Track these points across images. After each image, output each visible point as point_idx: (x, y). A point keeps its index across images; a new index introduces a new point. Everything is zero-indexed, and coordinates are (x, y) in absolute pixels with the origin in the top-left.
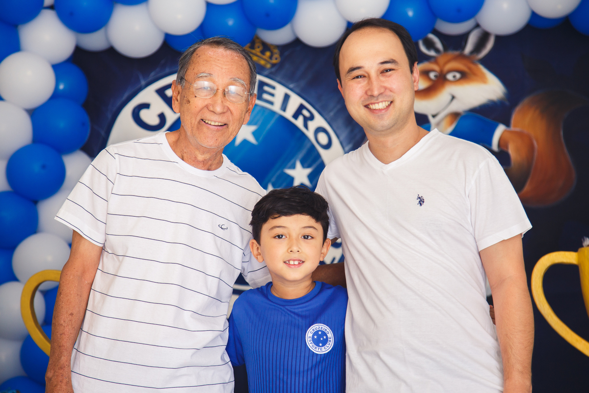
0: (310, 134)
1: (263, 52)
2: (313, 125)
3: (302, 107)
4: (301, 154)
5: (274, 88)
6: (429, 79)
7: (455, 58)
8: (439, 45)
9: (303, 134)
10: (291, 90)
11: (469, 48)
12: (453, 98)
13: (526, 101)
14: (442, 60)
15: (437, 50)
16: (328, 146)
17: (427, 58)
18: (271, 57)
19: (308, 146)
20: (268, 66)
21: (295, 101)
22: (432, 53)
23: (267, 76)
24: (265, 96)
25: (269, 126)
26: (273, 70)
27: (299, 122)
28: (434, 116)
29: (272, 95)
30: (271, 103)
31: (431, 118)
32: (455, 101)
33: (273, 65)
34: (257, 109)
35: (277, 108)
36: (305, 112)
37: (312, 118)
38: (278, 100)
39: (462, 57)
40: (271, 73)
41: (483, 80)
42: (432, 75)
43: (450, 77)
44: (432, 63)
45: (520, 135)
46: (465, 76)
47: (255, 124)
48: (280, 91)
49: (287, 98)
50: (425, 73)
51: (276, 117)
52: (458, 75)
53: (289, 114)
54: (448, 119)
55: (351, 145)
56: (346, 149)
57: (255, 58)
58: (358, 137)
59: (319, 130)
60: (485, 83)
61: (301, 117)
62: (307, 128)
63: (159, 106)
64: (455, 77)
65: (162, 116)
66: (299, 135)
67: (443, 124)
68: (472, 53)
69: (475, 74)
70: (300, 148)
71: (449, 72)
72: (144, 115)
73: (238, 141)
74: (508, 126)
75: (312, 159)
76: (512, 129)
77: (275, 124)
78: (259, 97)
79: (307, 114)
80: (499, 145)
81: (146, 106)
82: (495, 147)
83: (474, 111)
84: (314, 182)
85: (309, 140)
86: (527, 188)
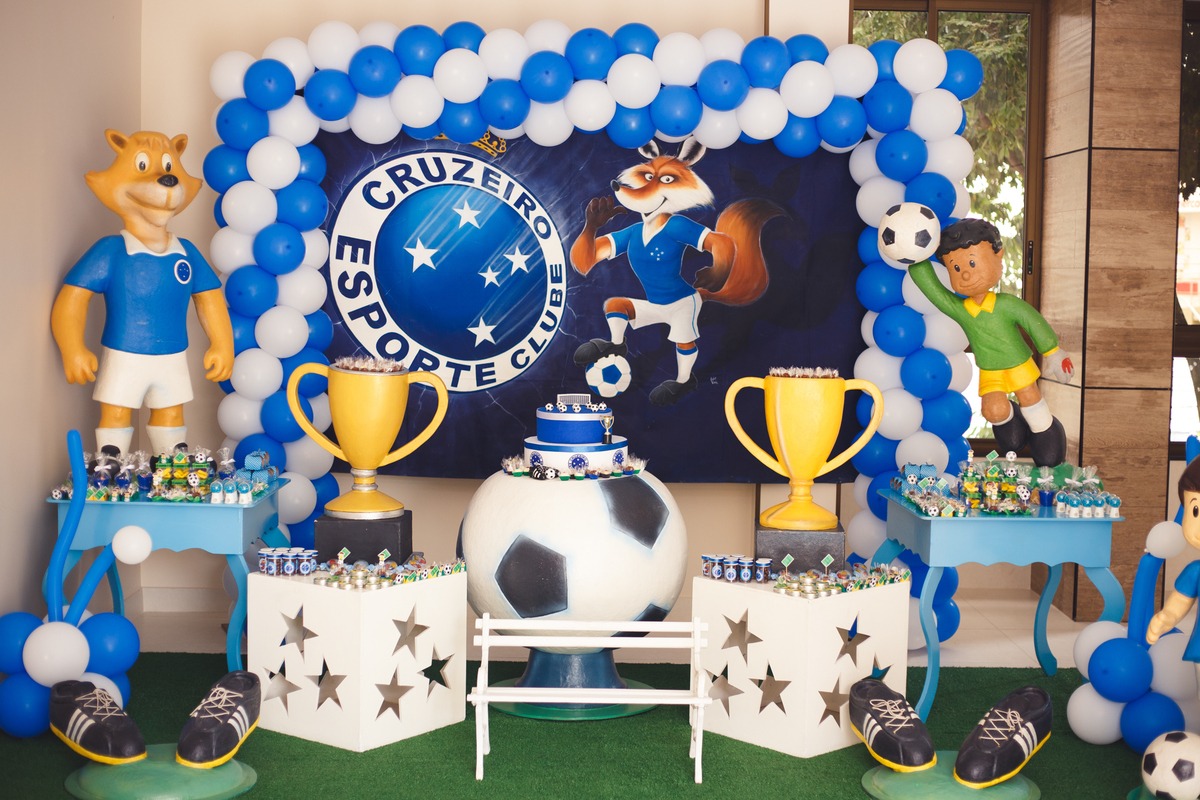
0: (530, 223)
1: (490, 141)
2: (533, 215)
3: (524, 196)
4: (520, 241)
5: (499, 176)
6: (645, 180)
7: (670, 162)
8: (656, 149)
9: (524, 221)
10: (515, 179)
11: (683, 154)
12: (666, 199)
13: (731, 207)
14: (658, 163)
15: (654, 154)
16: (546, 236)
17: (644, 160)
18: (498, 147)
19: (528, 233)
20: (495, 155)
21: (518, 190)
22: (649, 156)
23: (492, 165)
24: (490, 183)
25: (492, 212)
26: (499, 159)
27: (521, 211)
28: (647, 215)
29: (497, 183)
30: (496, 191)
31: (643, 216)
32: (667, 203)
33: (500, 155)
34: (482, 194)
35: (500, 195)
36: (526, 201)
37: (533, 207)
38: (502, 188)
39: (678, 162)
40: (496, 162)
41: (694, 185)
42: (647, 176)
43: (664, 179)
44: (647, 165)
45: (723, 238)
46: (677, 179)
47: (479, 209)
48: (505, 179)
49: (510, 186)
50: (642, 174)
51: (500, 203)
52: (671, 179)
53: (511, 202)
54: (659, 219)
55: (568, 236)
56: (563, 239)
57: (483, 147)
58: (575, 229)
59: (539, 219)
60: (695, 188)
61: (523, 206)
62: (528, 217)
63: (389, 185)
64: (668, 180)
65: (391, 195)
66: (519, 222)
67: (655, 223)
68: (685, 159)
69: (687, 179)
70: (520, 234)
71: (663, 175)
72: (375, 192)
73: (462, 223)
74: (713, 229)
75: (531, 247)
76: (716, 232)
77: (498, 210)
78: (484, 184)
79: (529, 204)
80: (703, 247)
81: (377, 184)
82: (700, 248)
83: (681, 212)
84: (532, 267)
85: (529, 228)
86: (726, 287)
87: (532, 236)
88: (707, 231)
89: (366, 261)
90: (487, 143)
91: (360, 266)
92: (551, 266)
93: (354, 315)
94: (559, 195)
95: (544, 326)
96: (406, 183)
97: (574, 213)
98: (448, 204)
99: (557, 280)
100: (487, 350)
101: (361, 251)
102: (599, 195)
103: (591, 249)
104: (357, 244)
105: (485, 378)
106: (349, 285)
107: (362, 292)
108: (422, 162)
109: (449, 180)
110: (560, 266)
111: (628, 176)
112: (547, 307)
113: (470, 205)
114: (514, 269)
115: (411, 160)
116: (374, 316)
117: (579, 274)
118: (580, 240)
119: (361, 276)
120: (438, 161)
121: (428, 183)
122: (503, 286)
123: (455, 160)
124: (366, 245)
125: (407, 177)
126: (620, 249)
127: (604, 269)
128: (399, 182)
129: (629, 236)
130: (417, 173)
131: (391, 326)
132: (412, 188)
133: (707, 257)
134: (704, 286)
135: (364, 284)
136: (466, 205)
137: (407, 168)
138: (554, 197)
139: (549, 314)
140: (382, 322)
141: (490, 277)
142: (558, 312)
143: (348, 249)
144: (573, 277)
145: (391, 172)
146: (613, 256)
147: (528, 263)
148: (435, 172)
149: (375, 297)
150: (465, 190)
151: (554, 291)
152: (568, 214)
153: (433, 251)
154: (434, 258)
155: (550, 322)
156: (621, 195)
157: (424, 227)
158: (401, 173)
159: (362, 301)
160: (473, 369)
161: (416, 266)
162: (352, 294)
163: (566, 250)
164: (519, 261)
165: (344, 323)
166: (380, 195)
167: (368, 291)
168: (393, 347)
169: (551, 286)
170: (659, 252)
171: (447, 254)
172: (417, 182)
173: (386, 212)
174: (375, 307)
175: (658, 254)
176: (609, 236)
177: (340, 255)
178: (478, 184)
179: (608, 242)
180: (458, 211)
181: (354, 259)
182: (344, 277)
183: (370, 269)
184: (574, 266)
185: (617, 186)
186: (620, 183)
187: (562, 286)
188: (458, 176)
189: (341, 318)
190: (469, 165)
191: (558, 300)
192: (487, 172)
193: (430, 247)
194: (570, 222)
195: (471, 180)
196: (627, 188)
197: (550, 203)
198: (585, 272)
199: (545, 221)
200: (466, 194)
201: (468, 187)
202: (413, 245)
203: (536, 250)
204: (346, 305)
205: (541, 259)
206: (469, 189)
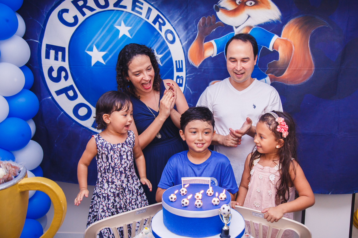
0: (163, 34)
3: (158, 17)
4: (157, 46)
5: (142, 4)
6: (236, 4)
10: (152, 5)
12: (249, 17)
16: (173, 42)
19: (161, 41)
21: (155, 13)
24: (137, 9)
25: (139, 27)
27: (157, 26)
28: (236, 27)
29: (141, 8)
31: (234, 28)
32: (250, 18)
34: (132, 16)
36: (160, 20)
37: (164, 24)
38: (144, 11)
41: (268, 7)
42: (238, 2)
43: (248, 3)
45: (286, 41)
46: (257, 3)
47: (130, 26)
48: (146, 6)
49: (149, 10)
50: (234, 1)
51: (143, 22)
52: (253, 3)
53: (150, 21)
54: (245, 30)
55: (186, 42)
56: (184, 44)
58: (191, 38)
59: (168, 31)
60: (269, 9)
61: (158, 23)
62: (161, 30)
63: (74, 11)
64: (251, 4)
65: (76, 18)
66: (156, 33)
69: (263, 3)
70: (156, 41)
71: (248, 1)
72: (65, 16)
73: (121, 35)
74: (280, 36)
75: (163, 49)
76: (282, 38)
77: (142, 26)
78: (133, 9)
79: (161, 22)
80: (273, 48)
81: (66, 11)
82: (271, 49)
83: (260, 25)
84: (164, 63)
85: (162, 37)
86: (286, 73)
87: (164, 42)
88: (276, 37)
89: (64, 59)
91: (59, 63)
92: (176, 61)
93: (59, 93)
94: (180, 15)
96: (84, 10)
97: (190, 27)
98: (111, 23)
99: (180, 70)
101: (60, 54)
102: (206, 15)
103: (201, 51)
104: (58, 49)
106: (55, 74)
107: (63, 79)
109: (111, 7)
110: (182, 61)
111: (224, 2)
113: (125, 23)
116: (71, 93)
117: (193, 66)
118: (194, 44)
119: (61, 69)
121: (98, 10)
124: (63, 49)
125: (85, 6)
127: (209, 63)
128: (80, 9)
130: (91, 3)
131: (81, 99)
132: (88, 13)
133: (275, 54)
134: (272, 73)
135: (63, 74)
136: (123, 23)
137: (84, 0)
138: (177, 17)
140: (75, 97)
143: (52, 53)
144: (190, 68)
145: (75, 3)
146: (215, 55)
147: (162, 60)
148: (102, 2)
149: (70, 82)
150: (121, 14)
151: (178, 77)
152: (186, 27)
153: (104, 53)
154: (104, 57)
156: (220, 15)
157: (97, 38)
158: (81, 3)
159: (63, 84)
161: (93, 62)
162: (57, 80)
163: (185, 51)
165: (53, 98)
167: (66, 78)
168: (83, 112)
169: (176, 74)
171: (112, 54)
172: (92, 9)
173: (74, 28)
174: (71, 88)
176: (213, 41)
177: (48, 56)
178: (129, 9)
179: (212, 45)
180: (118, 27)
181: (56, 59)
182: (51, 70)
183: (66, 65)
184: (190, 61)
185: (218, 9)
186: (220, 7)
187: (183, 74)
188: (116, 4)
189: (51, 95)
191: (181, 82)
192: (135, 1)
193: (101, 51)
194: (187, 33)
195: (125, 7)
196: (224, 9)
197: (175, 21)
198: (197, 65)
199: (171, 32)
200: (122, 16)
201: (123, 11)
202: (91, 50)
203: (166, 51)
204: (53, 87)
205: (170, 57)
206: (124, 13)
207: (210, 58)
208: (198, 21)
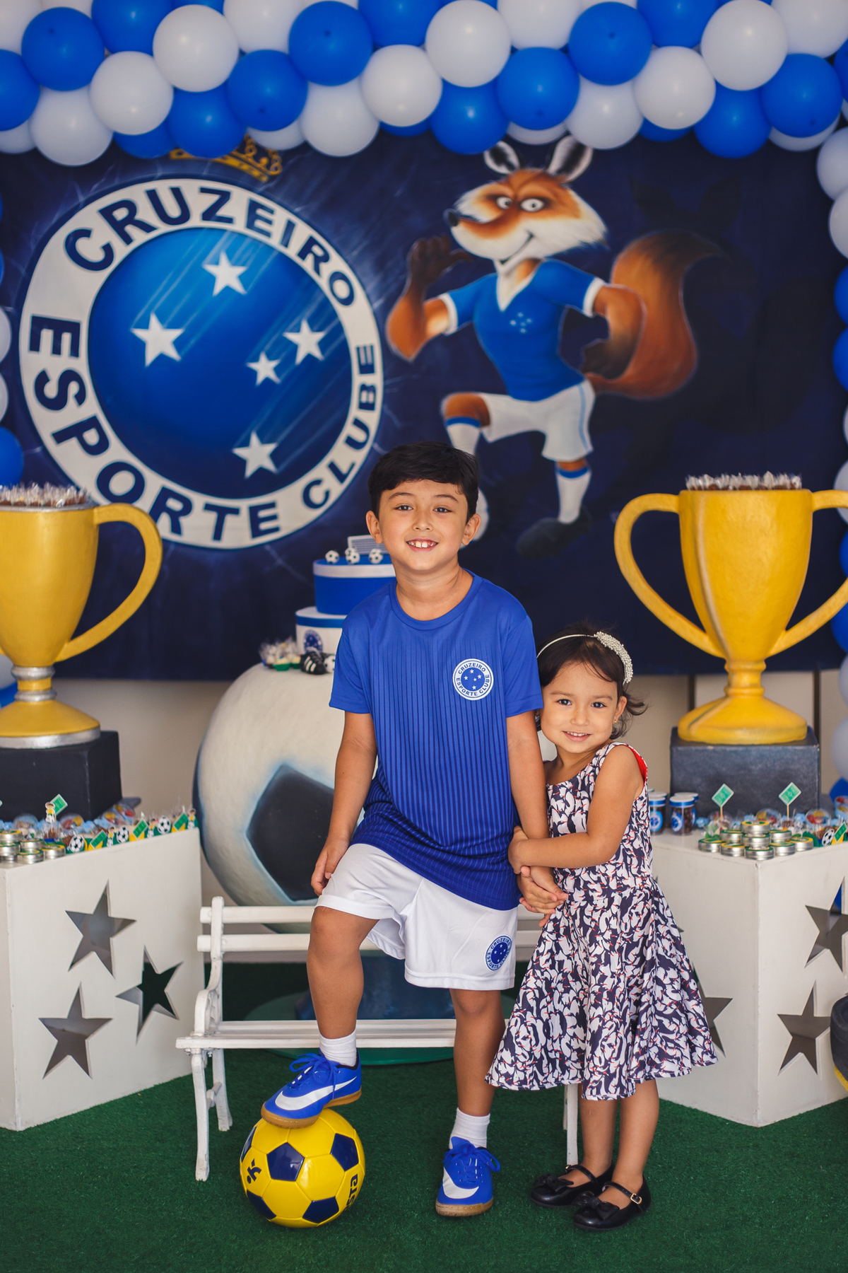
0: (323, 282)
1: (257, 158)
2: (327, 269)
3: (311, 242)
4: (309, 312)
5: (272, 212)
6: (499, 208)
7: (536, 179)
8: (513, 159)
9: (313, 282)
10: (297, 215)
11: (555, 165)
12: (531, 236)
13: (634, 245)
14: (517, 179)
15: (510, 166)
16: (348, 301)
17: (496, 177)
18: (268, 166)
19: (320, 299)
20: (265, 179)
21: (303, 232)
22: (503, 170)
23: (261, 194)
24: (259, 224)
25: (264, 268)
26: (272, 185)
27: (308, 264)
28: (503, 262)
29: (269, 222)
30: (268, 234)
31: (497, 264)
32: (533, 242)
33: (272, 178)
34: (247, 242)
35: (275, 241)
36: (317, 250)
37: (326, 258)
38: (277, 230)
39: (545, 177)
40: (267, 190)
41: (575, 213)
42: (502, 202)
43: (527, 205)
44: (501, 184)
45: (623, 294)
46: (548, 205)
47: (243, 265)
48: (281, 216)
49: (290, 227)
50: (492, 199)
51: (274, 254)
52: (539, 204)
53: (292, 252)
54: (523, 268)
55: (382, 300)
56: (375, 305)
57: (245, 167)
58: (392, 289)
59: (337, 276)
60: (578, 217)
61: (310, 257)
62: (319, 274)
63: (103, 234)
64: (534, 206)
65: (108, 249)
66: (306, 282)
67: (516, 274)
68: (560, 171)
69: (564, 203)
70: (307, 301)
71: (528, 197)
72: (83, 246)
73: (218, 288)
75: (325, 319)
76: (613, 285)
77: (272, 265)
78: (250, 225)
79: (320, 253)
80: (594, 308)
81: (86, 233)
82: (587, 311)
83: (559, 257)
84: (328, 352)
85: (321, 291)
86: (630, 371)
87: (326, 303)
88: (597, 283)
89: (75, 352)
90: (251, 160)
91: (65, 362)
92: (358, 349)
93: (60, 437)
94: (366, 237)
95: (351, 442)
96: (130, 229)
97: (389, 264)
98: (195, 258)
99: (367, 369)
100: (265, 482)
101: (66, 338)
102: (427, 234)
103: (418, 319)
104: (59, 327)
105: (264, 526)
106: (51, 390)
107: (71, 401)
108: (153, 196)
109: (195, 221)
110: (372, 348)
111: (472, 204)
112: (354, 412)
113: (229, 257)
114: (300, 357)
115: (137, 193)
116: (92, 437)
117: (402, 359)
118: (400, 307)
119: (69, 376)
120: (177, 193)
121: (163, 228)
122: (285, 382)
123: (204, 190)
124: (74, 328)
125: (130, 219)
126: (464, 316)
127: (439, 349)
128: (119, 227)
129: (477, 297)
130: (146, 212)
131: (117, 451)
132: (139, 237)
133: (599, 323)
134: (596, 370)
135: (73, 388)
136: (223, 258)
137: (130, 206)
138: (358, 241)
139: (358, 423)
140: (103, 445)
141: (264, 368)
142: (372, 419)
143: (47, 336)
144: (393, 363)
145: (107, 213)
146: (453, 329)
147: (322, 345)
148: (173, 210)
149: (92, 407)
150: (220, 237)
151: (364, 388)
152: (381, 265)
153: (176, 333)
154: (178, 343)
155: (359, 436)
156: (461, 234)
157: (160, 295)
158: (121, 214)
159: (72, 414)
160: (245, 514)
161: (150, 357)
162: (57, 404)
163: (381, 321)
164: (307, 341)
165: (45, 451)
166: (90, 249)
167: (81, 398)
168: (121, 483)
169: (358, 379)
170: (523, 319)
171: (198, 335)
172: (147, 228)
173: (104, 275)
174: (92, 423)
175: (523, 324)
176: (446, 298)
177: (35, 345)
178: (240, 225)
179: (442, 307)
180: (211, 269)
181: (57, 350)
182: (42, 379)
183: (81, 365)
184: (394, 346)
185: (456, 219)
186: (459, 214)
187: (376, 379)
188: (209, 214)
189: (39, 442)
190: (225, 197)
191: (371, 400)
192: (253, 206)
193: (172, 326)
194: (384, 280)
195: (229, 220)
196: (471, 221)
197: (353, 250)
198: (410, 355)
199: (343, 277)
200: (223, 242)
201: (223, 231)
202: (145, 325)
203: (333, 325)
204: (47, 422)
205: (341, 339)
206: (225, 236)
207: (441, 338)
208: (407, 249)
